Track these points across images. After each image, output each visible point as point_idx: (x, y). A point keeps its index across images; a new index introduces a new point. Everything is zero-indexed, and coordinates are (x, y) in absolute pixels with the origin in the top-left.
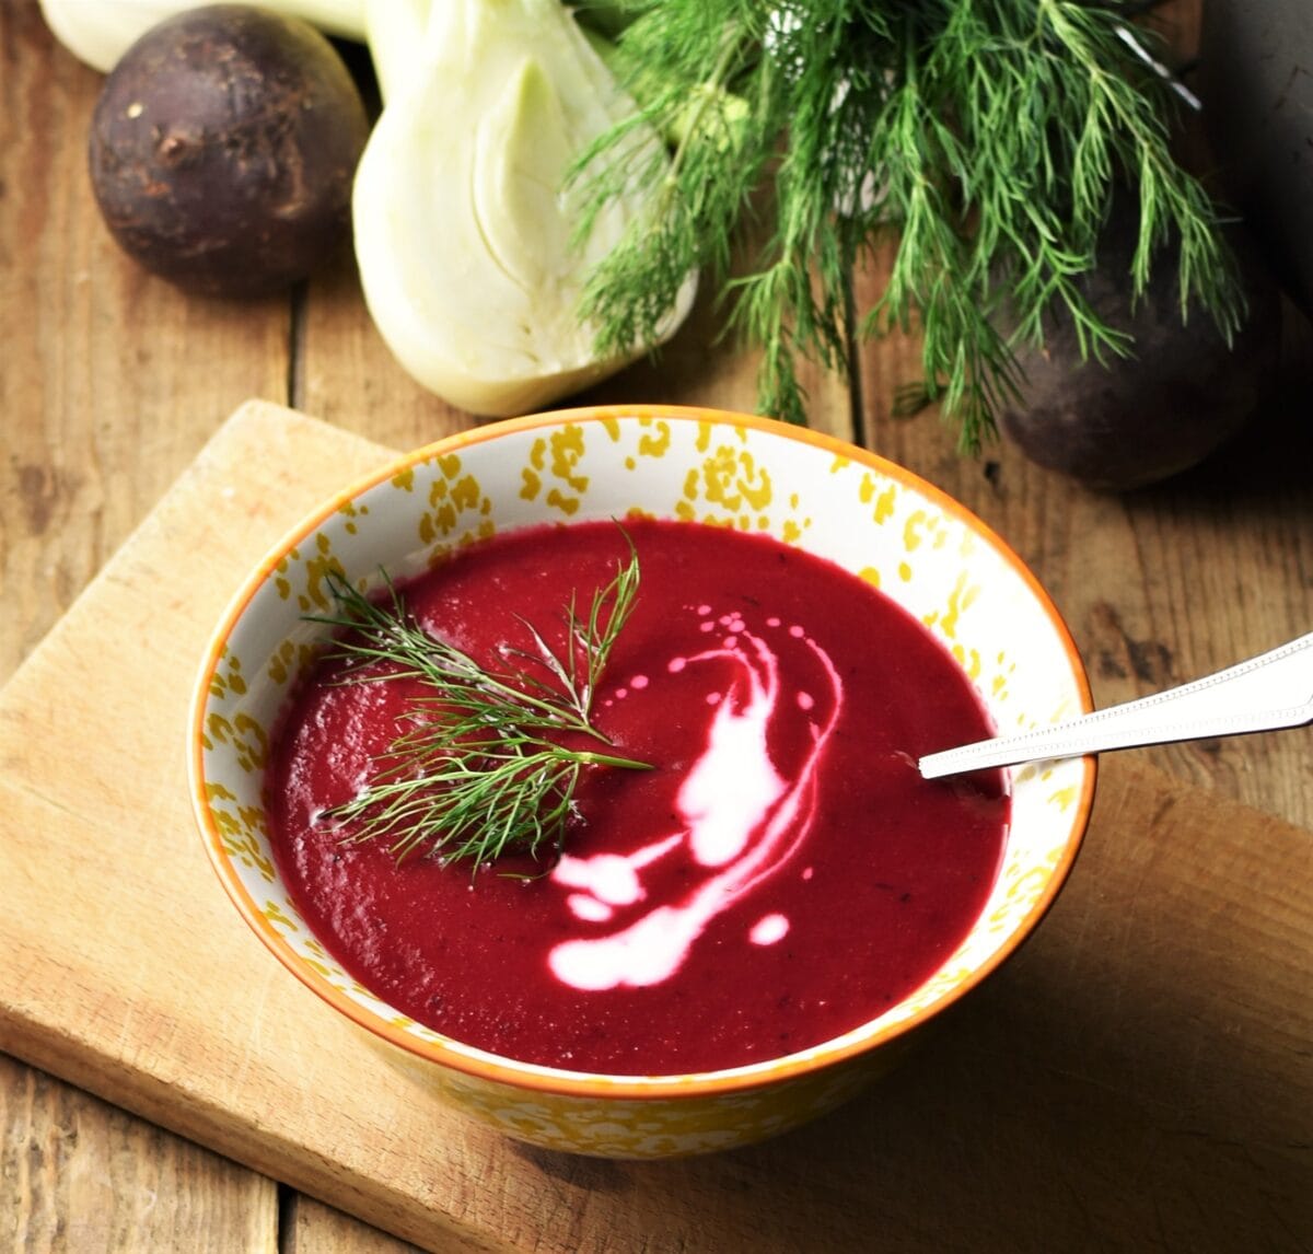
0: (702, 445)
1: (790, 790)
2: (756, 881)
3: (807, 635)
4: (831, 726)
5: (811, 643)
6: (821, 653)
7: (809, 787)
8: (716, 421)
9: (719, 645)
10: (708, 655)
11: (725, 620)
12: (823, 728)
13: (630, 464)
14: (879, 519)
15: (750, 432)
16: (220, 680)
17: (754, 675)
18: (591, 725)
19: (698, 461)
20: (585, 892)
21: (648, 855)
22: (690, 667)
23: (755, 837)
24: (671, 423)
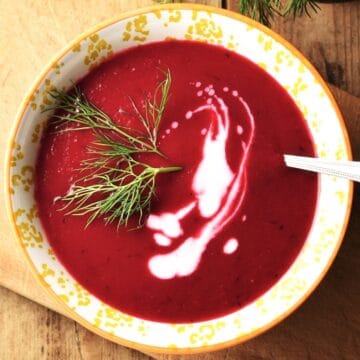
0: (194, 18)
1: (236, 177)
2: (225, 223)
3: (240, 95)
4: (250, 142)
5: (241, 99)
6: (245, 104)
7: (243, 175)
8: (199, 10)
9: (205, 103)
10: (201, 109)
11: (207, 90)
12: (247, 143)
13: (166, 25)
14: (266, 49)
15: (213, 15)
16: (14, 159)
17: (219, 118)
18: (158, 149)
19: (193, 23)
20: (160, 232)
21: (183, 212)
22: (194, 115)
23: (224, 201)
24: (181, 11)
